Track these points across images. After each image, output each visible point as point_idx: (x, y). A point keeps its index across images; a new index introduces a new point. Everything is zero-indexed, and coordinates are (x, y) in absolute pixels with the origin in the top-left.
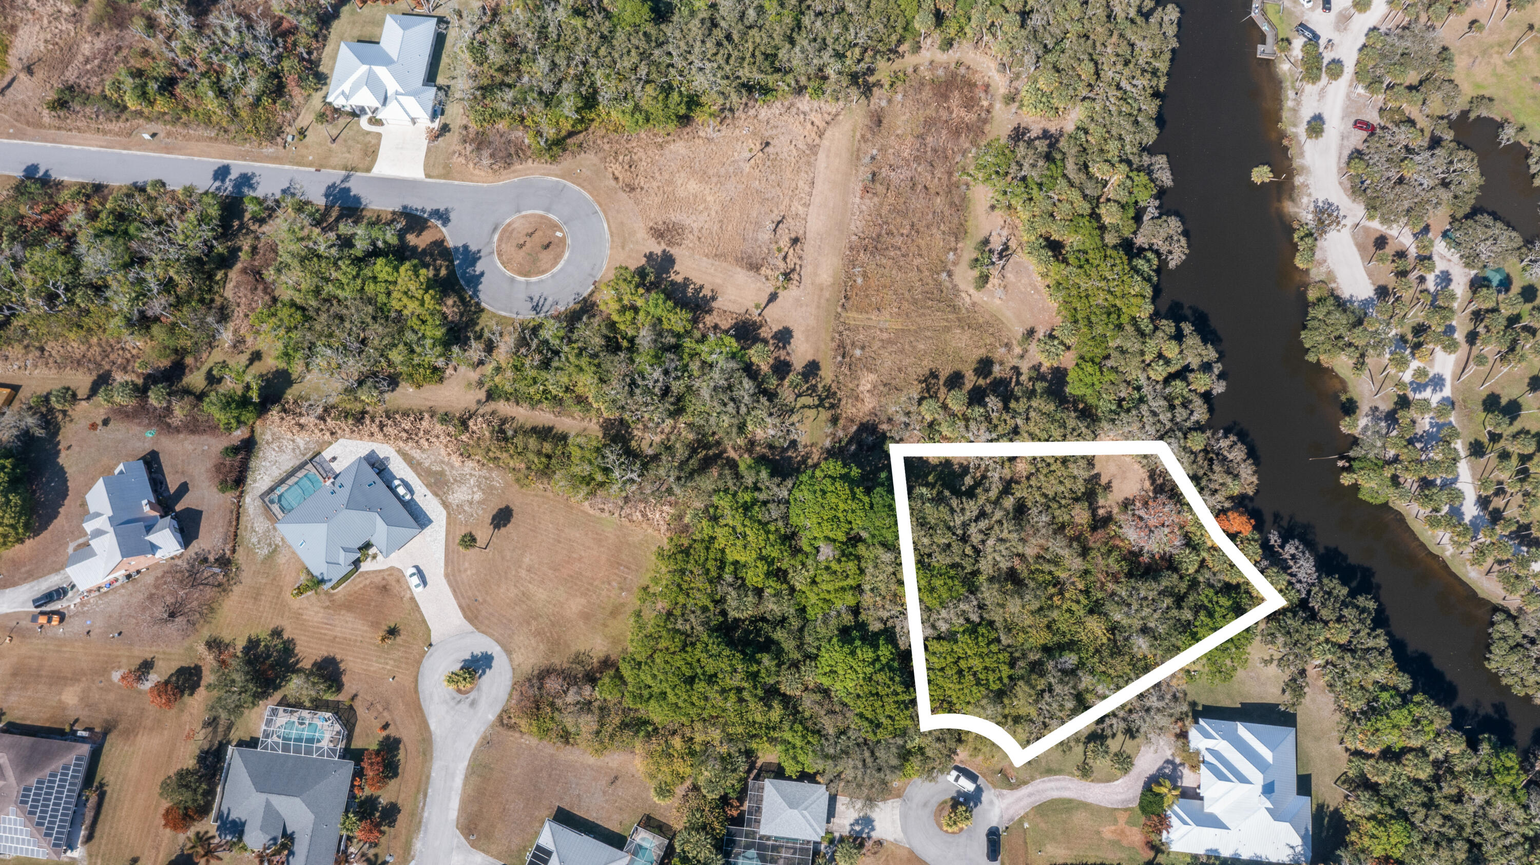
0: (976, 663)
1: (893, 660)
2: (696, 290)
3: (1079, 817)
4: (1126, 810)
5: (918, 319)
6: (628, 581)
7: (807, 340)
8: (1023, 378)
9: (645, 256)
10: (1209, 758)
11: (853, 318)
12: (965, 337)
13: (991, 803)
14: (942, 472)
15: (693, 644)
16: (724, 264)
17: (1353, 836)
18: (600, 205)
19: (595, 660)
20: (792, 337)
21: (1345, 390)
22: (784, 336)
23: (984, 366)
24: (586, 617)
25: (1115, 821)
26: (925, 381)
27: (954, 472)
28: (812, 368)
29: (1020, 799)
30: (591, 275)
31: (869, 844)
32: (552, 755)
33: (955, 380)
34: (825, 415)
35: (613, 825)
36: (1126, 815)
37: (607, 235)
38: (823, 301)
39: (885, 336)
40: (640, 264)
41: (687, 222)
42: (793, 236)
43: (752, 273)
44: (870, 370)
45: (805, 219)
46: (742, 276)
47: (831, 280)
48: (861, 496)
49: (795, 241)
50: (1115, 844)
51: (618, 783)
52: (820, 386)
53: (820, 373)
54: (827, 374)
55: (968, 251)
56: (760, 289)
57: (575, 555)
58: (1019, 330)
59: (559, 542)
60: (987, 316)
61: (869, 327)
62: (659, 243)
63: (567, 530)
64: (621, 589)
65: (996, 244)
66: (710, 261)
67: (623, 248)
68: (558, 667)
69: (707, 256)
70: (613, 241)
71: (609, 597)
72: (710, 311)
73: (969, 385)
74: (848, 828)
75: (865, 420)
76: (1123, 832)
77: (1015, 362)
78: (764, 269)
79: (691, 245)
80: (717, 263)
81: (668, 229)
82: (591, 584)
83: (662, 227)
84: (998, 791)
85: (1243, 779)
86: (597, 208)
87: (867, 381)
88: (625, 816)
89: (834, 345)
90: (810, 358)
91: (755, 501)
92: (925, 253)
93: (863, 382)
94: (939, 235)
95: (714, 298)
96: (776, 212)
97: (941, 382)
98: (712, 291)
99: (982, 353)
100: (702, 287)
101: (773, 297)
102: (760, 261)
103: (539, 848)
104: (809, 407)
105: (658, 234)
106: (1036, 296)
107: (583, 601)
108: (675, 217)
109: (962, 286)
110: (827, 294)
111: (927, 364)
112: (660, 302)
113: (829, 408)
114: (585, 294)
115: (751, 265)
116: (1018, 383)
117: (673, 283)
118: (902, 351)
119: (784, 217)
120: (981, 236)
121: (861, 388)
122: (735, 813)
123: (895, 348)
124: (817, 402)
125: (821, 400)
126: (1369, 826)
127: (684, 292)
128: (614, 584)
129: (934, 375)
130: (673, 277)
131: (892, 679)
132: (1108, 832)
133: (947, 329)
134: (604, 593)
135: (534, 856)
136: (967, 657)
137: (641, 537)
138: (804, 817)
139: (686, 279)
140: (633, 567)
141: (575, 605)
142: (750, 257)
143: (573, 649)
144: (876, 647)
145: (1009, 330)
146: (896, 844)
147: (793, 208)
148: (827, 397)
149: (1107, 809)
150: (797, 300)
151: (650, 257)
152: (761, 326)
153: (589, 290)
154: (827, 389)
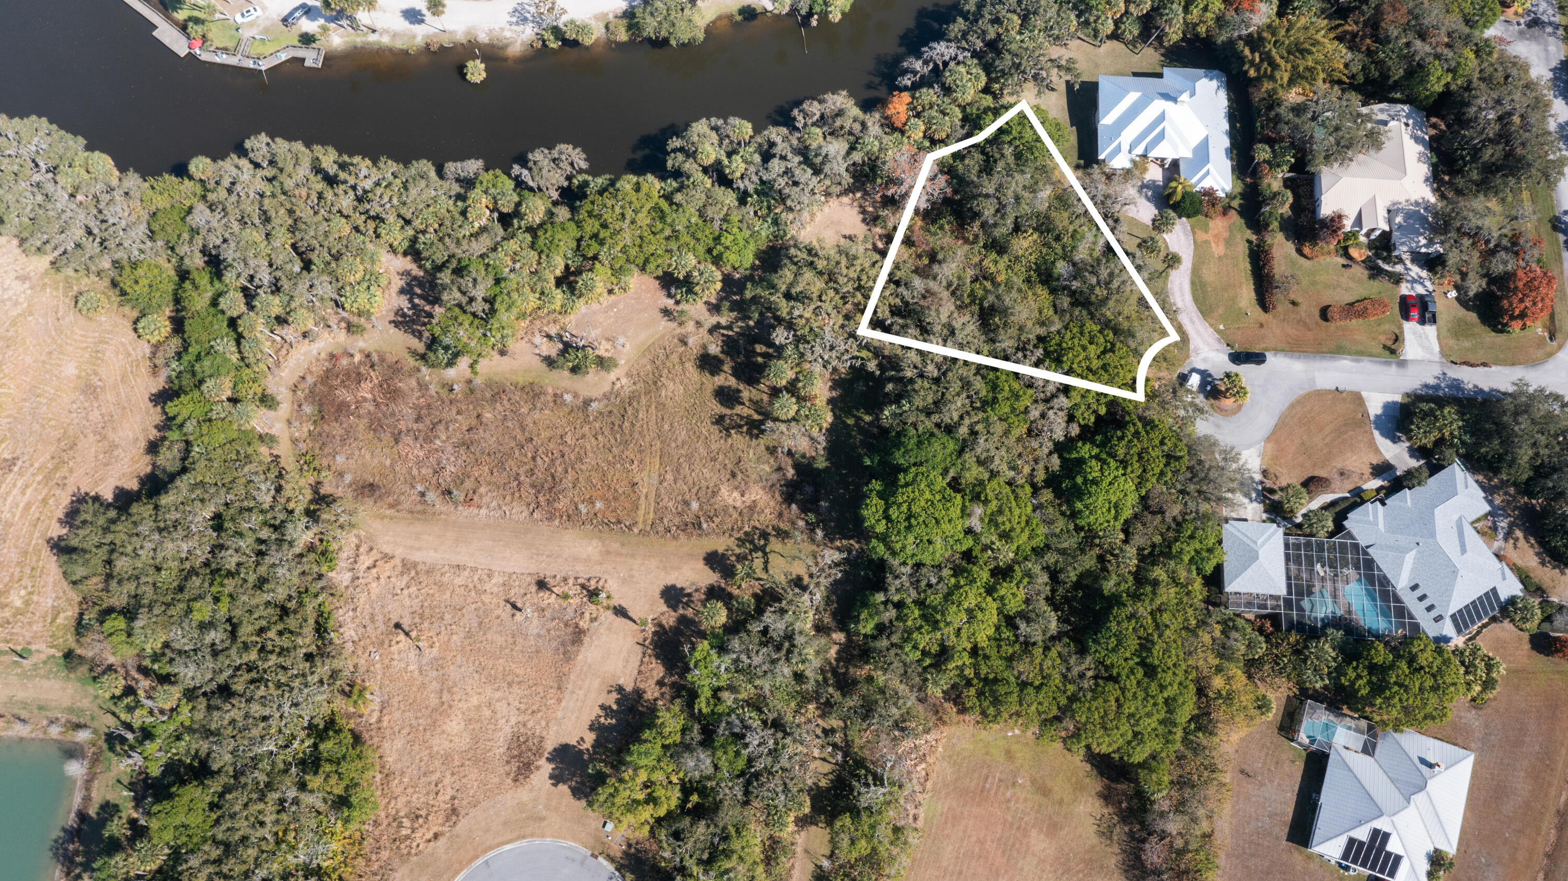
0: (1093, 350)
1: (1093, 443)
2: (606, 716)
3: (1209, 274)
4: (1194, 233)
5: (647, 439)
6: (1003, 777)
7: (679, 568)
8: (724, 321)
9: (555, 785)
10: (1140, 150)
11: (645, 513)
12: (671, 386)
13: (1205, 360)
14: (841, 409)
15: (1107, 668)
16: (572, 677)
17: (1202, 30)
18: (477, 857)
19: (1105, 811)
20: (673, 587)
21: (730, 17)
22: (672, 595)
23: (708, 363)
24: (1053, 828)
25: (1207, 242)
26: (727, 430)
27: (841, 396)
28: (714, 560)
29: (1198, 332)
30: (582, 863)
31: (1269, 484)
32: (1228, 855)
33: (726, 396)
34: (775, 544)
35: (1298, 769)
36: (1199, 232)
37: (523, 843)
38: (624, 551)
39: (669, 477)
40: (568, 791)
41: (508, 730)
42: (534, 588)
43: (586, 640)
44: (714, 494)
45: (510, 575)
46: (589, 653)
47: (595, 542)
48: (910, 477)
49: (542, 585)
50: (1229, 242)
51: (1247, 769)
52: (738, 551)
53: (720, 551)
54: (721, 544)
55: (562, 379)
56: (609, 629)
57: (977, 850)
58: (664, 325)
59: (960, 873)
60: (645, 361)
61: (658, 495)
62: (538, 768)
63: (945, 864)
64: (1014, 784)
65: (552, 349)
66: (567, 697)
67: (542, 819)
68: (1120, 858)
69: (559, 701)
70: (532, 835)
71: (1026, 800)
72: (638, 693)
73: (732, 382)
74: (1255, 505)
75: (779, 499)
76: (1216, 236)
77: (703, 331)
78: (581, 623)
79: (543, 723)
80: (570, 687)
81: (520, 755)
82: (1012, 824)
83: (515, 765)
84: (1192, 354)
85: (1162, 118)
86: (480, 861)
87: (729, 496)
88: (1284, 757)
89: (682, 536)
90: (701, 565)
91: (920, 603)
92: (559, 431)
93: (730, 501)
94: (536, 415)
95: (620, 689)
96: (499, 612)
97: (728, 412)
98: (610, 692)
99: (691, 367)
100: (603, 707)
101: (621, 612)
102: (570, 630)
103: (1345, 856)
104: (766, 562)
105: (525, 769)
106: (621, 306)
107: (1034, 833)
108: (499, 748)
109: (606, 388)
110: (615, 546)
111: (708, 429)
112: (643, 748)
113: (766, 539)
114: (611, 867)
115: (573, 643)
116: (729, 327)
117: (597, 744)
118: (689, 457)
119: (507, 601)
120: (544, 366)
121: (738, 504)
122: (1268, 624)
123: (685, 465)
124: (760, 554)
125: (756, 549)
126: (1196, 11)
127: (610, 728)
128: (1008, 794)
129: (719, 420)
130: (587, 745)
131: (1121, 439)
132: (1218, 249)
133: (661, 406)
134: (1021, 806)
135: (1355, 861)
136: (1087, 358)
137: (945, 764)
138: (1263, 544)
139: (591, 728)
140: (985, 771)
141: (1039, 843)
142: (563, 644)
143: (1094, 840)
144: (1081, 461)
145: (662, 337)
146: (1263, 455)
147: (495, 590)
148: (752, 542)
149: (1196, 249)
150: (624, 581)
151: (557, 779)
152: (660, 625)
153: (605, 863)
154: (741, 542)
